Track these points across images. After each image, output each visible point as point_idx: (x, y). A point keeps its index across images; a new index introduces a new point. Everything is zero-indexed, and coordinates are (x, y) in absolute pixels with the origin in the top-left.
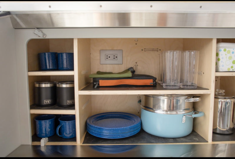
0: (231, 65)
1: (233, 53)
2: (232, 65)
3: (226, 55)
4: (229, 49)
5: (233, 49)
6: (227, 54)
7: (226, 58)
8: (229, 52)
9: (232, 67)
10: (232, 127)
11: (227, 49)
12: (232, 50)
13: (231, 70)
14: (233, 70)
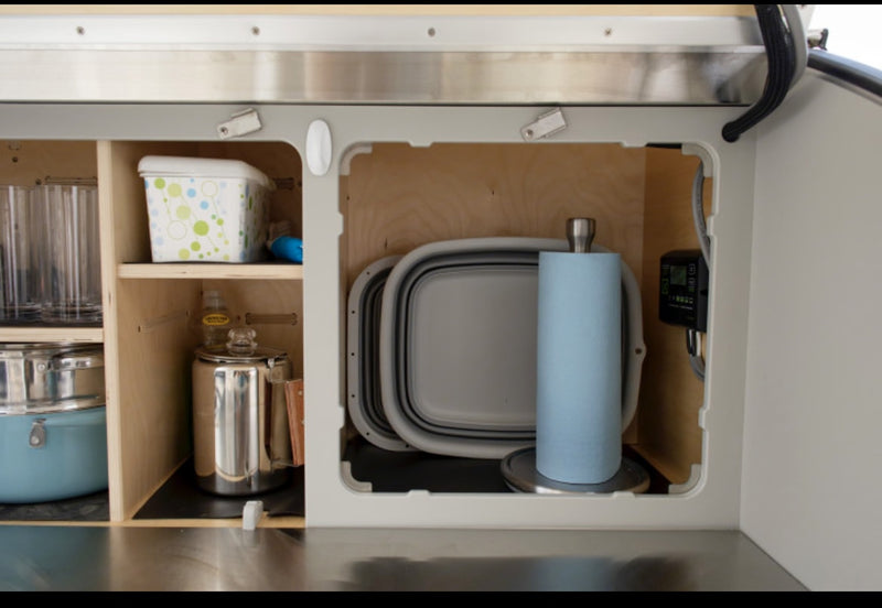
0: (193, 237)
1: (192, 193)
2: (194, 240)
3: (166, 200)
4: (176, 180)
5: (192, 181)
6: (168, 197)
7: (168, 212)
8: (175, 191)
9: (196, 246)
10: (267, 467)
11: (168, 181)
12: (185, 184)
13: (194, 257)
14: (201, 256)
